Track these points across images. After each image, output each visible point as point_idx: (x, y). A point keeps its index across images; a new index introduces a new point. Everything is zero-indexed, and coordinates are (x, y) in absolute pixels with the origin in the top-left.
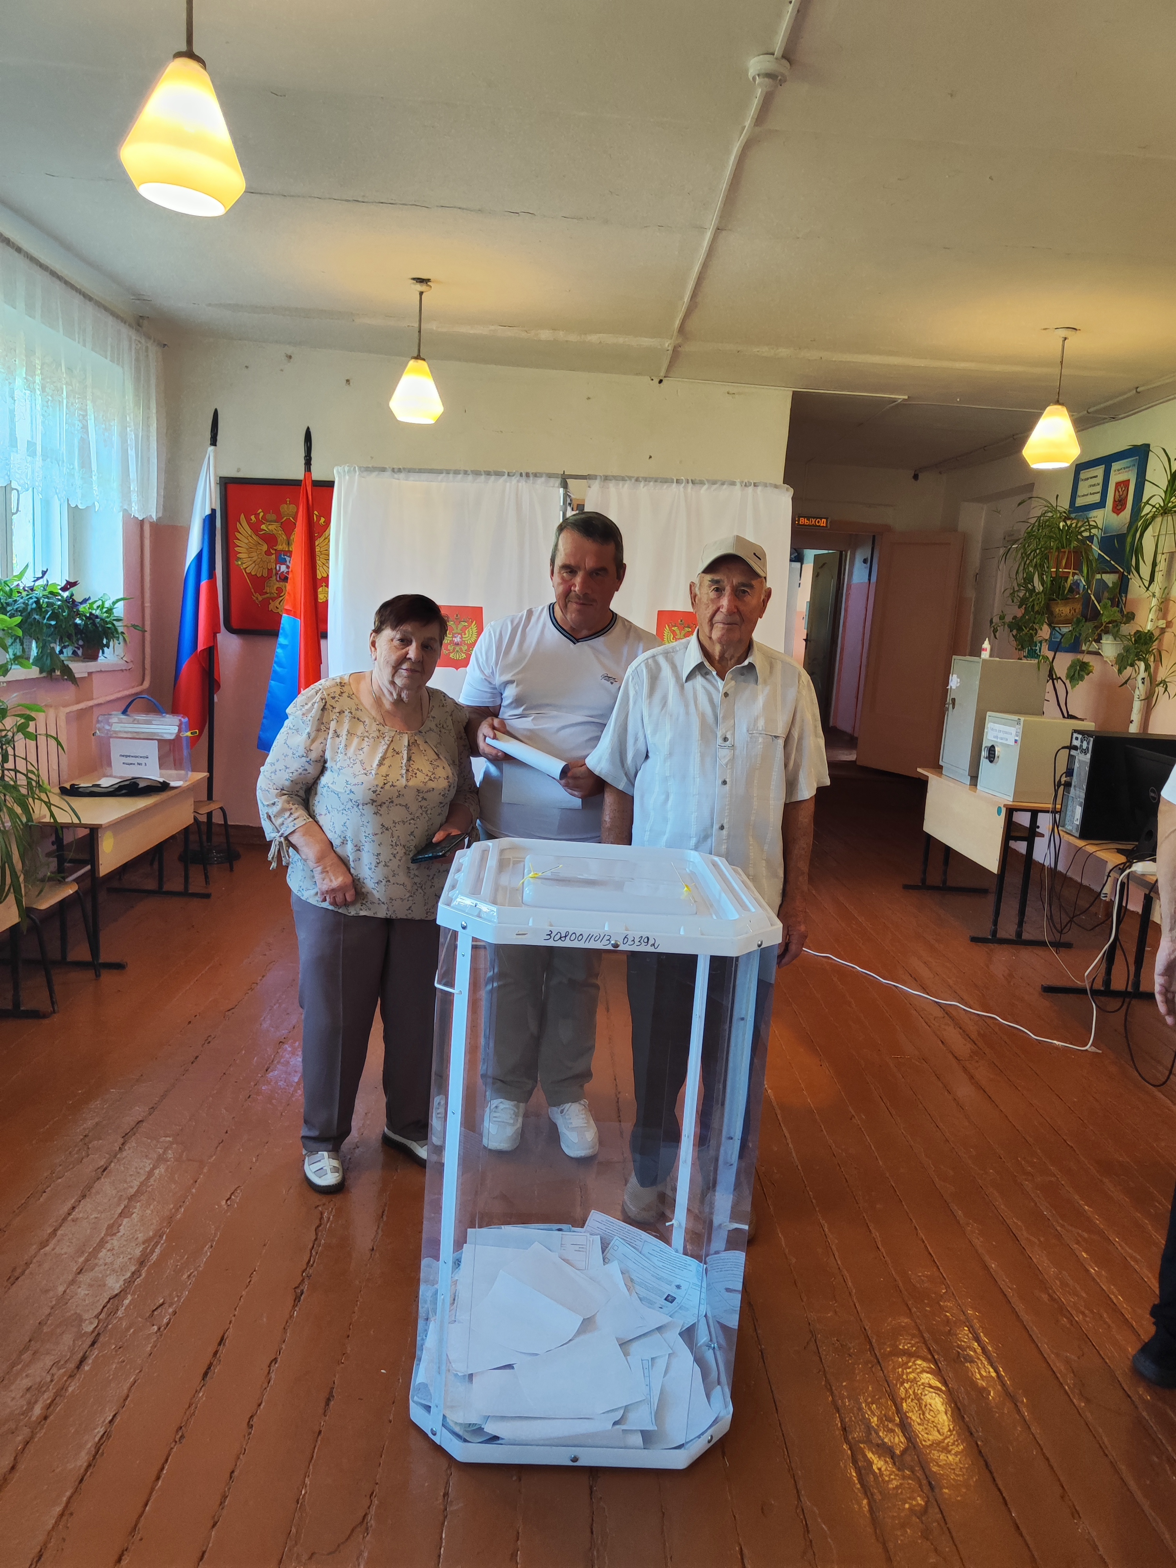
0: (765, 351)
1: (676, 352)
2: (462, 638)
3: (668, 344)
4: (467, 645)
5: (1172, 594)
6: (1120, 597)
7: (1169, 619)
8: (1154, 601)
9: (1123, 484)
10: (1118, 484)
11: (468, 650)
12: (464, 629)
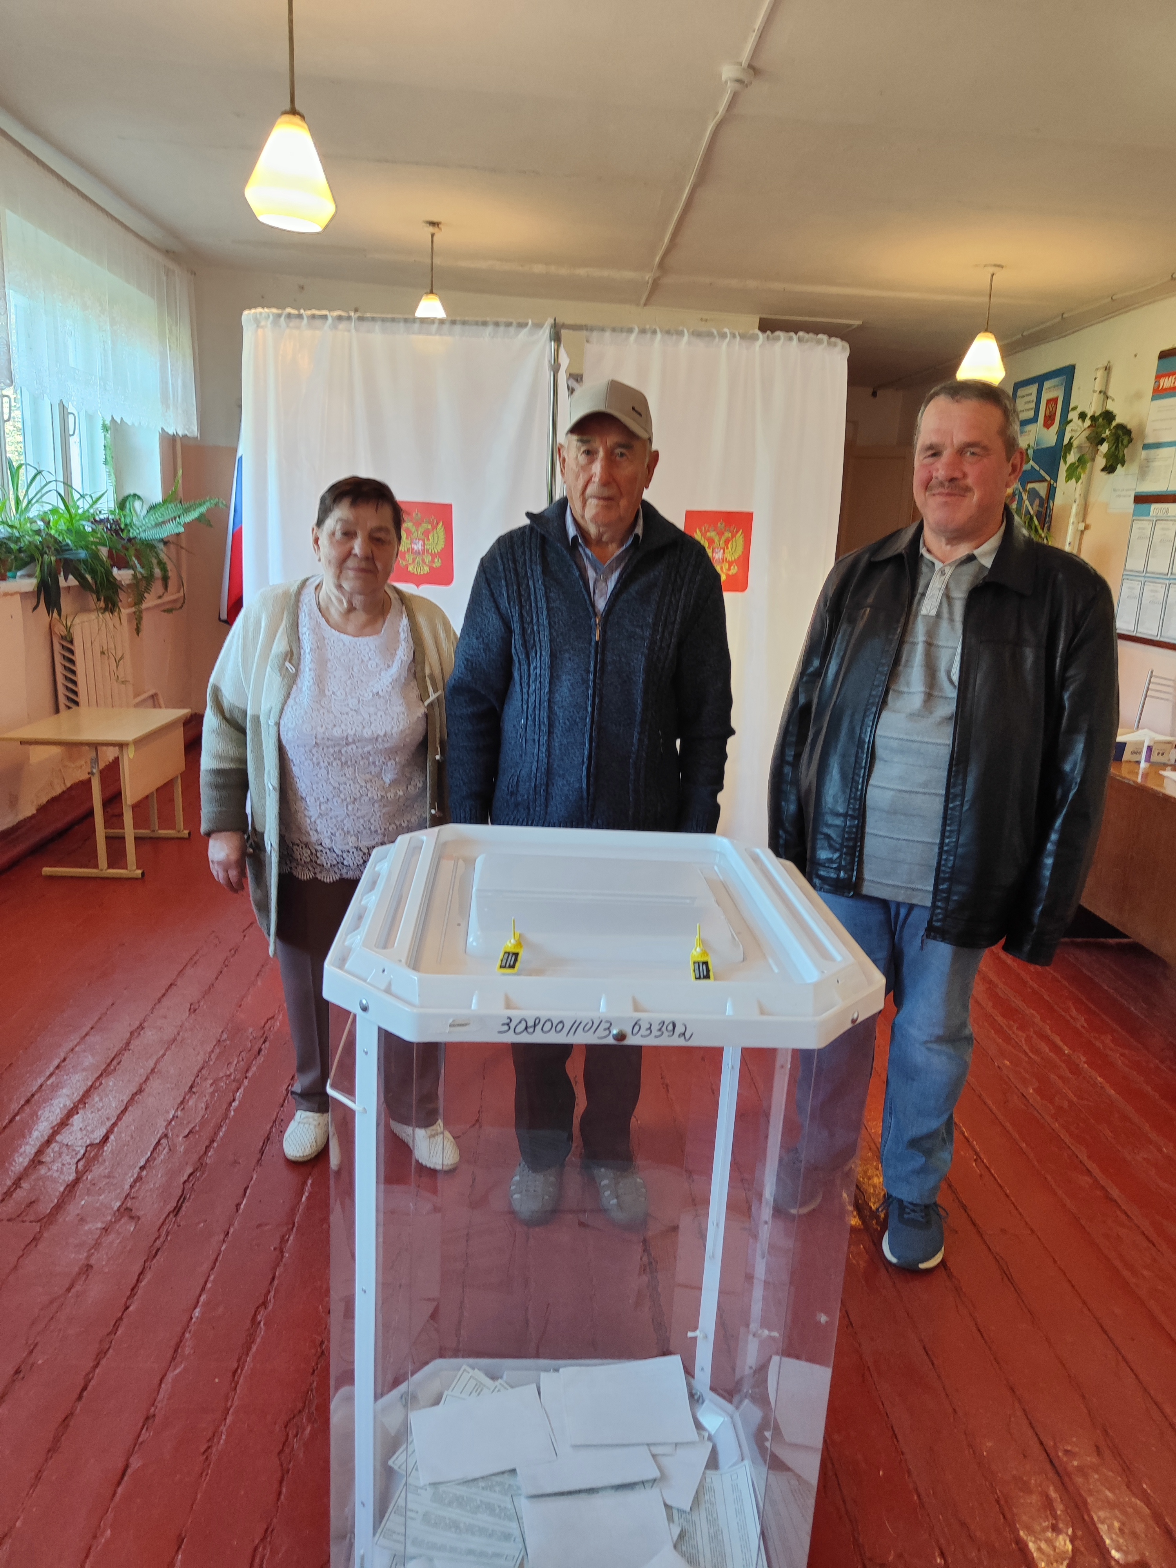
0: (734, 283)
1: (656, 285)
2: (424, 544)
3: (648, 277)
4: (431, 554)
5: (1092, 499)
6: (1048, 503)
7: (1088, 522)
8: (1075, 506)
9: (1053, 401)
10: (1048, 401)
11: (433, 561)
12: (427, 533)
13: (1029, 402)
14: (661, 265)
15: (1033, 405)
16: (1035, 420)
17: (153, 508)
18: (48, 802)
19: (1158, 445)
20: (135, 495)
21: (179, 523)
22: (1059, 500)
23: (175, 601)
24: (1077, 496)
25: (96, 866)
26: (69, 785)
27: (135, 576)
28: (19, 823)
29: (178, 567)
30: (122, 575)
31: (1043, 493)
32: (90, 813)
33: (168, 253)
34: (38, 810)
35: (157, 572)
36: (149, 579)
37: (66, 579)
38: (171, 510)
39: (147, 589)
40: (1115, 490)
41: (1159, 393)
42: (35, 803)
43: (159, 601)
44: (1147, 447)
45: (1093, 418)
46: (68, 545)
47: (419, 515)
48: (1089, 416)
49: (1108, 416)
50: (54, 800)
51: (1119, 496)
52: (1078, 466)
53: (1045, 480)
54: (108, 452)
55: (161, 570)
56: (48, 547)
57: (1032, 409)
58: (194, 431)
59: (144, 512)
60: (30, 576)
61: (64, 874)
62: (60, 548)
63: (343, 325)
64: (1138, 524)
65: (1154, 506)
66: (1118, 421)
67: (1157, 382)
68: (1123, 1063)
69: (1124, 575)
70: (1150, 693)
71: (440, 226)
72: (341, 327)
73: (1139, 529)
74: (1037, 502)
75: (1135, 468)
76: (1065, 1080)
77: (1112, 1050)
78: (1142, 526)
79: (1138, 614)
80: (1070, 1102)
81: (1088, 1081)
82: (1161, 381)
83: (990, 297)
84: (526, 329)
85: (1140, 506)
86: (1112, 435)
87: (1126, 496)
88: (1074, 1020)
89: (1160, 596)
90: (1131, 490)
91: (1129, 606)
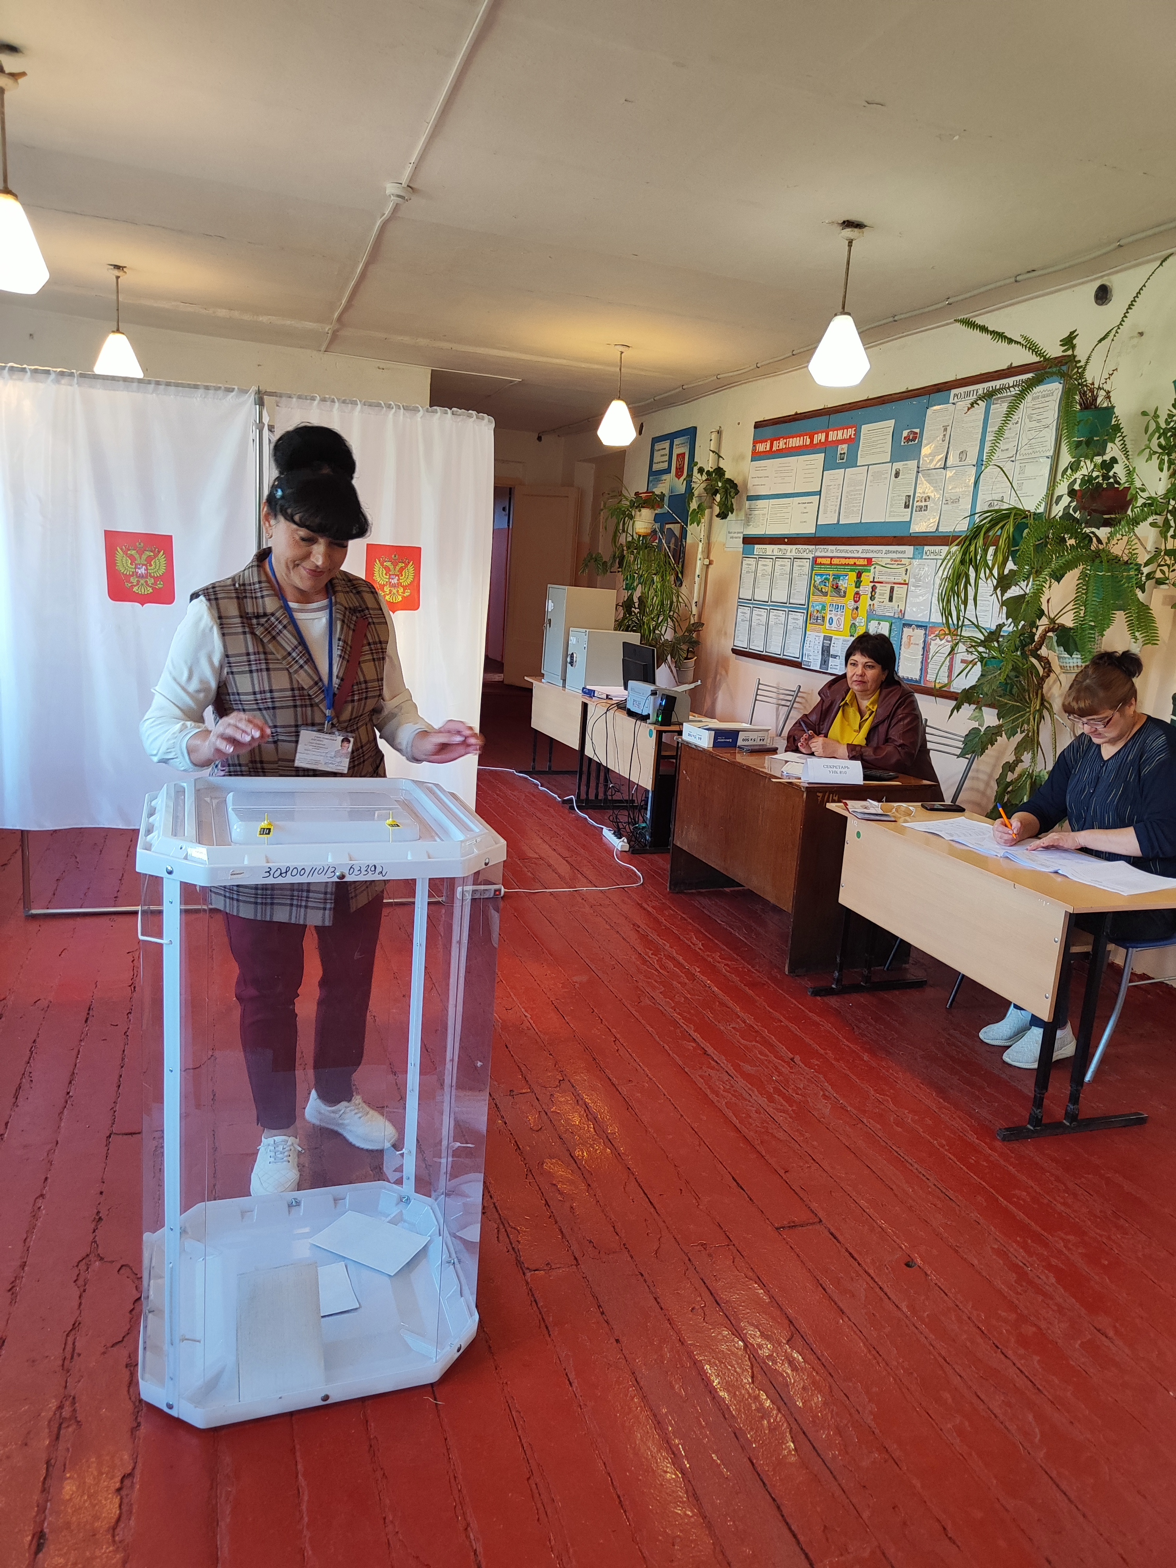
0: (406, 339)
1: (335, 335)
2: (147, 569)
3: (328, 328)
4: (154, 577)
5: (713, 539)
6: (681, 541)
7: (711, 558)
8: (701, 545)
9: (681, 456)
10: (678, 455)
11: (155, 583)
12: (149, 560)
13: (663, 455)
14: (339, 319)
15: (667, 458)
16: (668, 471)
19: (758, 498)
22: (689, 540)
24: (702, 537)
31: (677, 533)
40: (729, 533)
41: (757, 456)
44: (750, 498)
45: (708, 473)
47: (142, 544)
48: (706, 471)
49: (719, 472)
51: (732, 537)
52: (698, 512)
53: (679, 523)
57: (666, 461)
63: (65, 381)
64: (746, 561)
65: (756, 546)
66: (727, 476)
67: (754, 446)
68: (725, 969)
69: (739, 602)
70: (758, 698)
71: (124, 269)
72: (63, 381)
73: (748, 564)
74: (673, 540)
75: (742, 515)
76: (684, 985)
77: (719, 962)
78: (749, 563)
79: (749, 634)
80: (686, 998)
81: (700, 984)
82: (757, 446)
83: (620, 369)
84: (233, 394)
85: (746, 546)
86: (723, 487)
87: (736, 538)
88: (694, 945)
89: (764, 619)
90: (738, 533)
91: (743, 627)
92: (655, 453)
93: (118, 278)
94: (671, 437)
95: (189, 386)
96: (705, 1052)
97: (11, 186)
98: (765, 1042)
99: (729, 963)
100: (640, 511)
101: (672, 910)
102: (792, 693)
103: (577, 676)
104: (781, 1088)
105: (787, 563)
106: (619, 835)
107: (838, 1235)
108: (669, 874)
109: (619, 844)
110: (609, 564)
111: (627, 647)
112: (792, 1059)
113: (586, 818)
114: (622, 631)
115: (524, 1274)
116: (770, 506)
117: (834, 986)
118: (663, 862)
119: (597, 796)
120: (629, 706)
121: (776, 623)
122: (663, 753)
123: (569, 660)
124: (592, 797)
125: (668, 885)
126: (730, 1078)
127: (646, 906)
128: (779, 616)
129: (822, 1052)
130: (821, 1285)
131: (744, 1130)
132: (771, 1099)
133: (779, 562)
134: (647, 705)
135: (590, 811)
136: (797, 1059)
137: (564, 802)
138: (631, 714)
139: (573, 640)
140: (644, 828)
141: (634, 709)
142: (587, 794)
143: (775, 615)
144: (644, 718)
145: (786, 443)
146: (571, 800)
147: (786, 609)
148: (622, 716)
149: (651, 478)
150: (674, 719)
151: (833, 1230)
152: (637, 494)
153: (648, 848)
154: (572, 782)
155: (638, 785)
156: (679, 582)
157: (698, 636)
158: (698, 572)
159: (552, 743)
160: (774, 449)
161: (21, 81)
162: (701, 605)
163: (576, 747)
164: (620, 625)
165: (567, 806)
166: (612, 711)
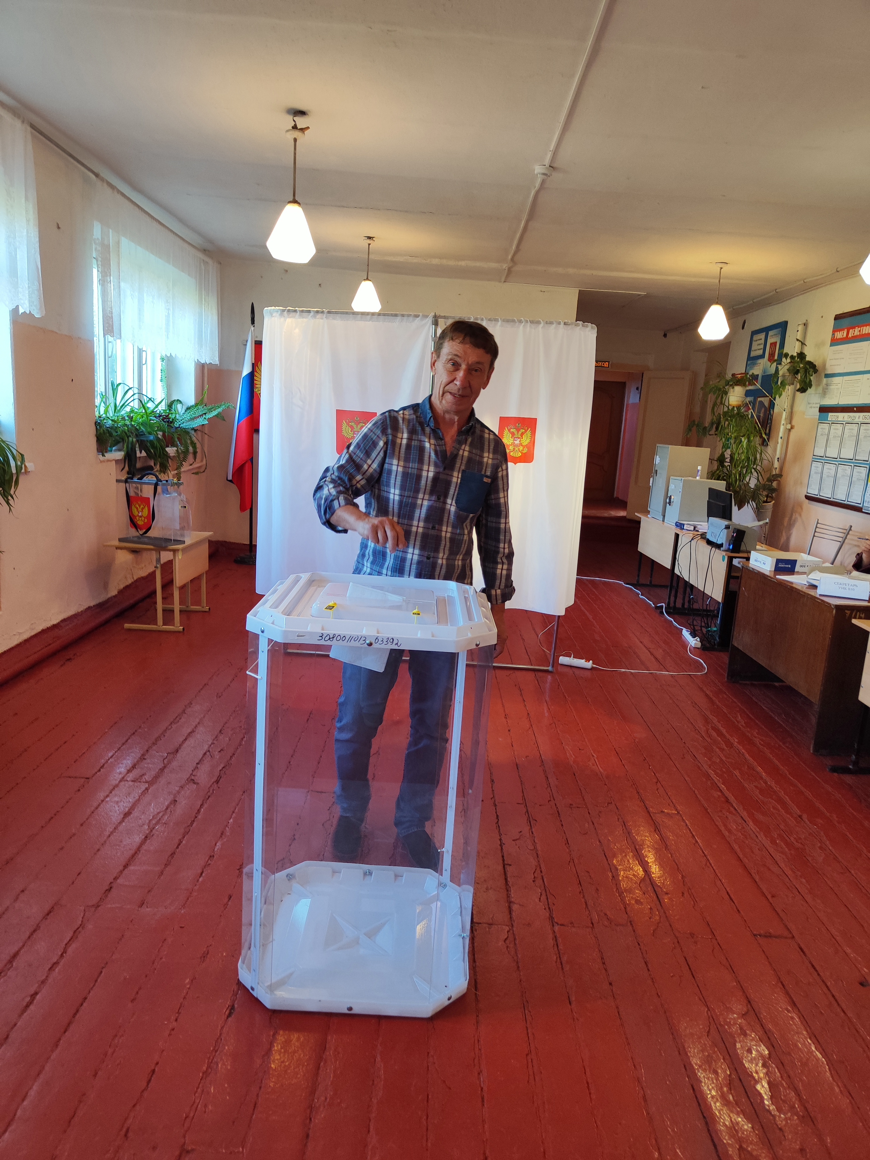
0: (560, 270)
1: (510, 270)
3: (505, 266)
5: (796, 409)
6: (770, 411)
7: (793, 424)
8: (784, 413)
9: (774, 344)
10: (771, 344)
13: (760, 344)
14: (512, 259)
15: (762, 346)
16: (762, 356)
17: (188, 408)
18: (124, 588)
19: (834, 375)
20: (178, 400)
21: (205, 418)
22: (776, 410)
23: (199, 467)
24: (786, 407)
25: (156, 624)
26: (135, 578)
27: (177, 451)
28: (109, 599)
29: (202, 445)
30: (171, 451)
31: (767, 404)
32: (154, 592)
33: (205, 251)
34: (118, 592)
35: (191, 449)
36: (186, 453)
37: (141, 452)
38: (200, 410)
39: (184, 459)
40: (809, 404)
41: (835, 342)
42: (117, 588)
43: (191, 467)
44: (827, 376)
45: (792, 357)
46: (142, 432)
47: (358, 418)
48: (790, 355)
49: (802, 356)
50: (127, 587)
51: (811, 407)
52: (780, 387)
53: (767, 396)
54: (163, 374)
55: (193, 447)
56: (132, 433)
57: (761, 349)
58: (216, 361)
59: (183, 411)
60: (120, 450)
61: (136, 628)
62: (138, 434)
63: (319, 316)
64: (821, 426)
65: (830, 414)
66: (808, 359)
67: (833, 334)
68: (760, 743)
69: (813, 458)
70: (816, 534)
71: (374, 239)
72: (318, 317)
73: (822, 429)
74: (763, 410)
75: (820, 389)
76: (722, 750)
77: (755, 737)
78: (823, 427)
79: (820, 484)
80: (721, 760)
81: (736, 751)
82: (836, 334)
83: (719, 281)
84: (418, 319)
85: (822, 414)
86: (803, 368)
87: (814, 407)
88: (738, 722)
89: (833, 472)
90: (816, 403)
91: (815, 478)
92: (754, 343)
93: (369, 244)
94: (766, 330)
95: (392, 315)
96: (727, 801)
97: (297, 199)
98: (780, 801)
99: (764, 739)
100: (733, 388)
101: (726, 694)
102: (845, 531)
103: (673, 514)
104: (785, 836)
105: (855, 427)
106: (694, 635)
107: (805, 950)
108: (727, 666)
109: (693, 642)
110: (708, 429)
111: (712, 492)
112: (800, 816)
113: (672, 621)
114: (714, 479)
115: (553, 926)
116: (844, 381)
117: (851, 767)
118: (725, 658)
119: (683, 605)
120: (709, 536)
121: (843, 476)
122: (733, 574)
123: (668, 501)
124: (679, 605)
125: (726, 675)
126: (743, 822)
127: (705, 689)
128: (846, 470)
129: (828, 814)
130: (782, 983)
131: (745, 861)
132: (773, 842)
133: (848, 427)
134: (721, 536)
135: (676, 616)
136: (805, 817)
137: (657, 608)
138: (709, 543)
139: (672, 487)
140: (715, 631)
141: (712, 539)
142: (675, 602)
143: (843, 469)
144: (719, 546)
145: (860, 331)
146: (662, 606)
147: (852, 465)
148: (703, 544)
149: (749, 362)
150: (743, 548)
151: (802, 946)
152: (733, 375)
153: (716, 647)
154: (665, 593)
155: (711, 597)
156: (764, 443)
157: (779, 484)
158: (781, 435)
159: (653, 563)
160: (850, 336)
161: (306, 132)
162: (783, 461)
163: (668, 566)
164: (713, 475)
165: (658, 611)
166: (695, 540)
